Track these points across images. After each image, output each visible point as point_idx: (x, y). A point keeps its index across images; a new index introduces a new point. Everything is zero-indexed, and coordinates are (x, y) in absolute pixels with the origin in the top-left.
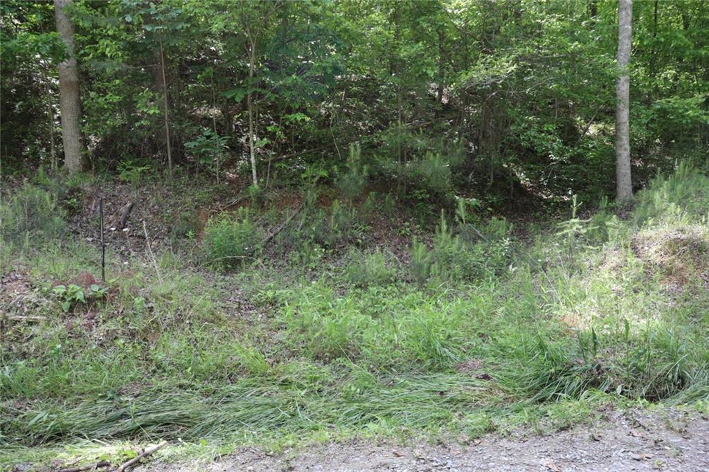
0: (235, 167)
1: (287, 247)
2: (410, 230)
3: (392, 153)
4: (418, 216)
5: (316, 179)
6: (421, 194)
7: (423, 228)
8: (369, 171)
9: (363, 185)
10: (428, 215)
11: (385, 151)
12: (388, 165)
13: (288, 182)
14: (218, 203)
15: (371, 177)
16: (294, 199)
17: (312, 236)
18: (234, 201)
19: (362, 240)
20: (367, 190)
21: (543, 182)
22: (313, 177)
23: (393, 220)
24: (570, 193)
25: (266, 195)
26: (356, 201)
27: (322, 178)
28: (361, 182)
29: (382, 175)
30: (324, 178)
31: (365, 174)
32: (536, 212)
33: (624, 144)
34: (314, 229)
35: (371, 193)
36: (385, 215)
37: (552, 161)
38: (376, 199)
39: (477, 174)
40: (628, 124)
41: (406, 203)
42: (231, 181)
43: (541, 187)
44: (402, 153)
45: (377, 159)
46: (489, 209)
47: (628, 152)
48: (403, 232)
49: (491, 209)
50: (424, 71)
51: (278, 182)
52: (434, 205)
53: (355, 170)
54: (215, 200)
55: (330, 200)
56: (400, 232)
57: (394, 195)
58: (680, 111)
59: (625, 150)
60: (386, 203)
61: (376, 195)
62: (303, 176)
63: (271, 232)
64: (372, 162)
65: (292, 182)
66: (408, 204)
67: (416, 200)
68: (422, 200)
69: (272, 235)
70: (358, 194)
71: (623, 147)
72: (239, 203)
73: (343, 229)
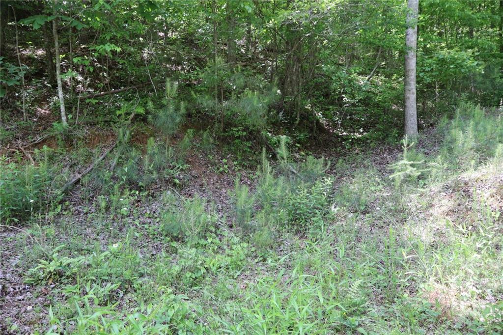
0: (48, 103)
1: (96, 190)
2: (228, 167)
3: (209, 90)
4: (235, 153)
5: (132, 116)
6: (238, 131)
7: (240, 164)
8: (187, 109)
9: (180, 122)
10: (245, 152)
11: (202, 89)
12: (206, 102)
13: (100, 119)
14: (19, 141)
15: (189, 115)
16: (107, 136)
17: (124, 178)
18: (39, 139)
19: (180, 180)
20: (185, 127)
21: (337, 121)
22: (128, 114)
23: (211, 157)
24: (362, 131)
25: (75, 132)
26: (174, 138)
27: (137, 115)
28: (178, 120)
29: (200, 112)
30: (141, 115)
31: (183, 111)
32: (336, 148)
33: (412, 89)
34: (126, 169)
35: (189, 130)
36: (203, 152)
37: (345, 103)
38: (194, 137)
39: (286, 114)
40: (415, 71)
41: (222, 140)
42: (41, 118)
43: (335, 126)
44: (219, 91)
45: (195, 96)
46: (297, 145)
47: (415, 96)
48: (221, 169)
49: (299, 145)
50: (242, 6)
51: (91, 119)
52: (251, 142)
53: (171, 108)
54: (17, 138)
55: (147, 138)
56: (218, 169)
57: (212, 132)
58: (459, 62)
59: (413, 93)
60: (204, 141)
61: (194, 132)
62: (118, 113)
63: (79, 173)
64: (190, 100)
65: (106, 119)
66: (225, 141)
67: (233, 138)
68: (239, 137)
69: (79, 176)
70: (175, 132)
71: (411, 91)
72: (44, 141)
73: (159, 169)
